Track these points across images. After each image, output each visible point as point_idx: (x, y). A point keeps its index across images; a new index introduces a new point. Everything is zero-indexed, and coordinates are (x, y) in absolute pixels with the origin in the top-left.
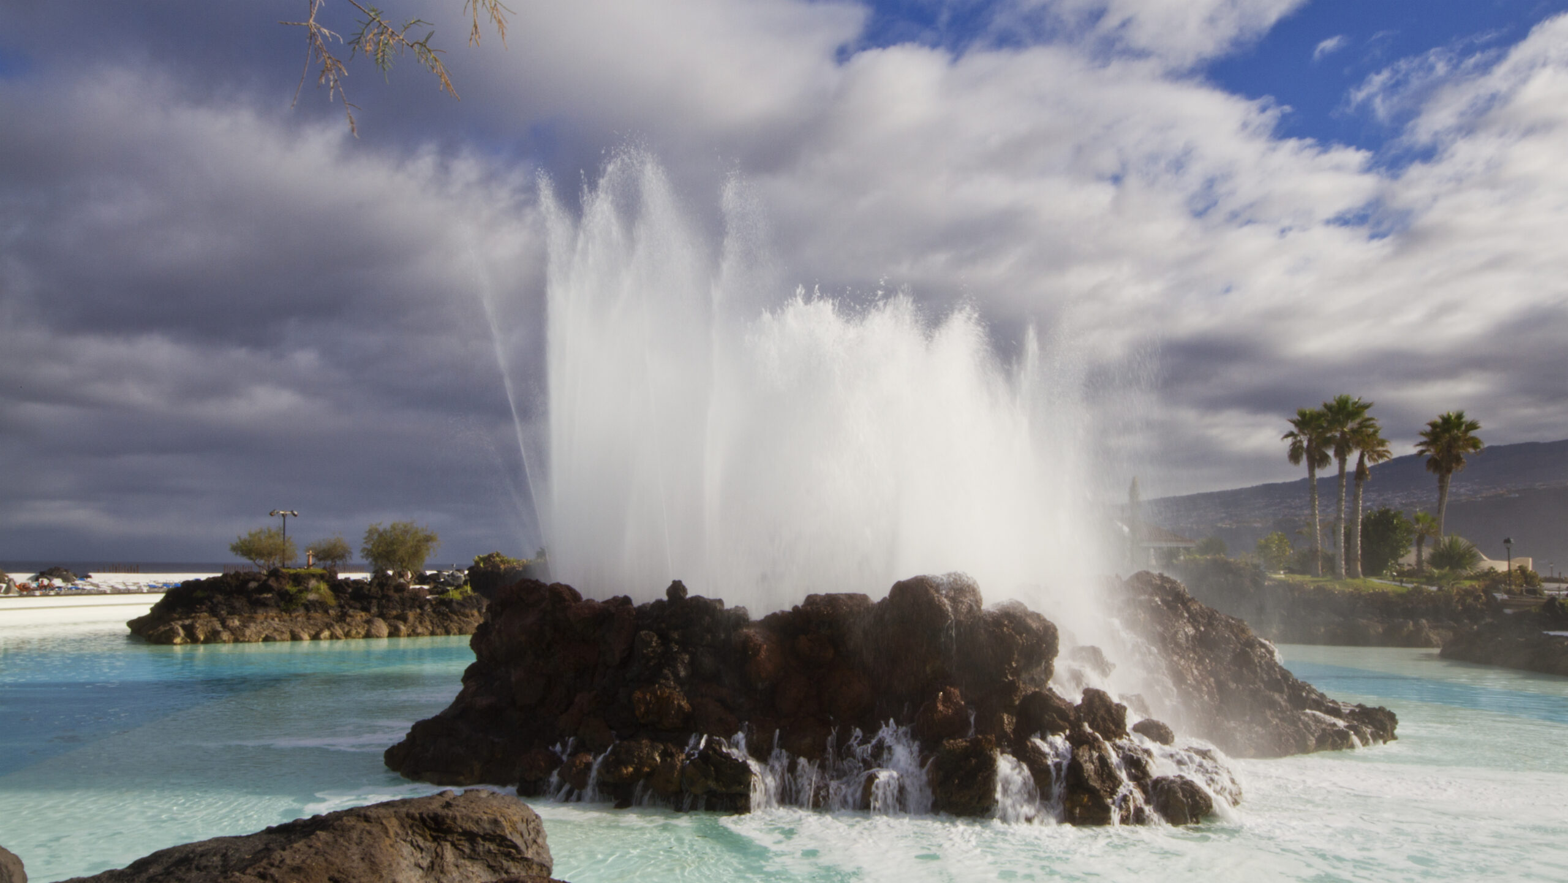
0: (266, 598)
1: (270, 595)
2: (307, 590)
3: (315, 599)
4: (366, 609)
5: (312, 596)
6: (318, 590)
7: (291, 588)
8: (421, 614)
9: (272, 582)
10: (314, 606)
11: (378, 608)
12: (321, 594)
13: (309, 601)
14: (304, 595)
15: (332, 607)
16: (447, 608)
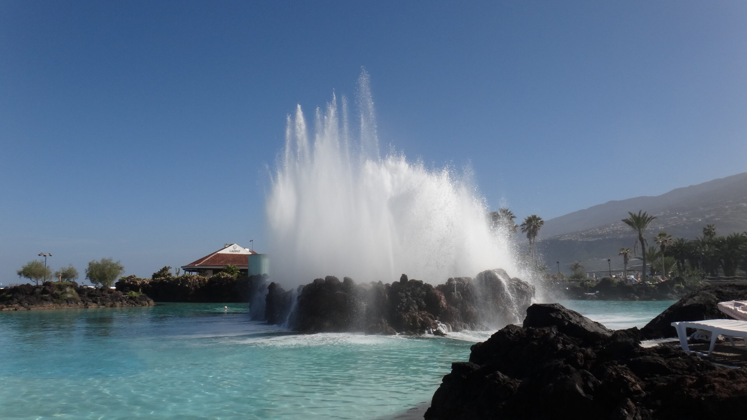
0: (45, 297)
1: (47, 296)
2: (66, 292)
3: (71, 297)
4: (95, 302)
5: (69, 296)
6: (70, 293)
7: (56, 291)
8: (122, 304)
9: (47, 288)
10: (71, 300)
11: (101, 301)
12: (73, 295)
13: (68, 298)
14: (65, 295)
15: (79, 301)
16: (134, 301)
